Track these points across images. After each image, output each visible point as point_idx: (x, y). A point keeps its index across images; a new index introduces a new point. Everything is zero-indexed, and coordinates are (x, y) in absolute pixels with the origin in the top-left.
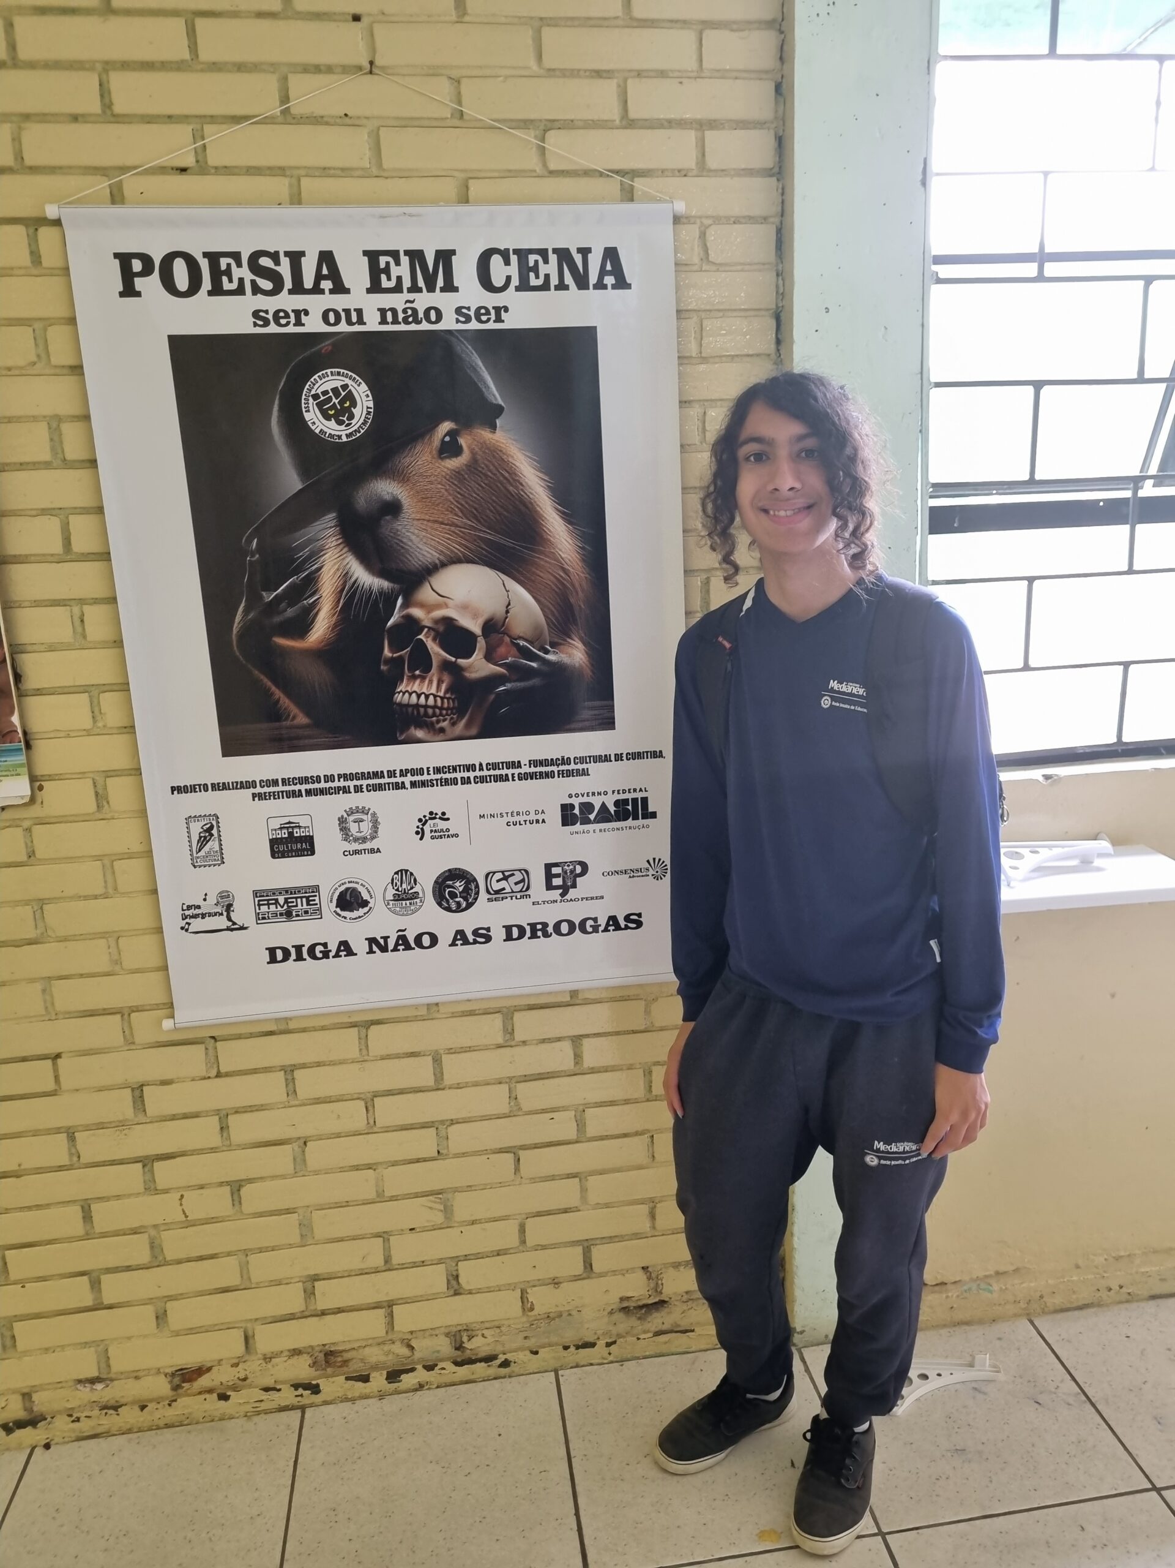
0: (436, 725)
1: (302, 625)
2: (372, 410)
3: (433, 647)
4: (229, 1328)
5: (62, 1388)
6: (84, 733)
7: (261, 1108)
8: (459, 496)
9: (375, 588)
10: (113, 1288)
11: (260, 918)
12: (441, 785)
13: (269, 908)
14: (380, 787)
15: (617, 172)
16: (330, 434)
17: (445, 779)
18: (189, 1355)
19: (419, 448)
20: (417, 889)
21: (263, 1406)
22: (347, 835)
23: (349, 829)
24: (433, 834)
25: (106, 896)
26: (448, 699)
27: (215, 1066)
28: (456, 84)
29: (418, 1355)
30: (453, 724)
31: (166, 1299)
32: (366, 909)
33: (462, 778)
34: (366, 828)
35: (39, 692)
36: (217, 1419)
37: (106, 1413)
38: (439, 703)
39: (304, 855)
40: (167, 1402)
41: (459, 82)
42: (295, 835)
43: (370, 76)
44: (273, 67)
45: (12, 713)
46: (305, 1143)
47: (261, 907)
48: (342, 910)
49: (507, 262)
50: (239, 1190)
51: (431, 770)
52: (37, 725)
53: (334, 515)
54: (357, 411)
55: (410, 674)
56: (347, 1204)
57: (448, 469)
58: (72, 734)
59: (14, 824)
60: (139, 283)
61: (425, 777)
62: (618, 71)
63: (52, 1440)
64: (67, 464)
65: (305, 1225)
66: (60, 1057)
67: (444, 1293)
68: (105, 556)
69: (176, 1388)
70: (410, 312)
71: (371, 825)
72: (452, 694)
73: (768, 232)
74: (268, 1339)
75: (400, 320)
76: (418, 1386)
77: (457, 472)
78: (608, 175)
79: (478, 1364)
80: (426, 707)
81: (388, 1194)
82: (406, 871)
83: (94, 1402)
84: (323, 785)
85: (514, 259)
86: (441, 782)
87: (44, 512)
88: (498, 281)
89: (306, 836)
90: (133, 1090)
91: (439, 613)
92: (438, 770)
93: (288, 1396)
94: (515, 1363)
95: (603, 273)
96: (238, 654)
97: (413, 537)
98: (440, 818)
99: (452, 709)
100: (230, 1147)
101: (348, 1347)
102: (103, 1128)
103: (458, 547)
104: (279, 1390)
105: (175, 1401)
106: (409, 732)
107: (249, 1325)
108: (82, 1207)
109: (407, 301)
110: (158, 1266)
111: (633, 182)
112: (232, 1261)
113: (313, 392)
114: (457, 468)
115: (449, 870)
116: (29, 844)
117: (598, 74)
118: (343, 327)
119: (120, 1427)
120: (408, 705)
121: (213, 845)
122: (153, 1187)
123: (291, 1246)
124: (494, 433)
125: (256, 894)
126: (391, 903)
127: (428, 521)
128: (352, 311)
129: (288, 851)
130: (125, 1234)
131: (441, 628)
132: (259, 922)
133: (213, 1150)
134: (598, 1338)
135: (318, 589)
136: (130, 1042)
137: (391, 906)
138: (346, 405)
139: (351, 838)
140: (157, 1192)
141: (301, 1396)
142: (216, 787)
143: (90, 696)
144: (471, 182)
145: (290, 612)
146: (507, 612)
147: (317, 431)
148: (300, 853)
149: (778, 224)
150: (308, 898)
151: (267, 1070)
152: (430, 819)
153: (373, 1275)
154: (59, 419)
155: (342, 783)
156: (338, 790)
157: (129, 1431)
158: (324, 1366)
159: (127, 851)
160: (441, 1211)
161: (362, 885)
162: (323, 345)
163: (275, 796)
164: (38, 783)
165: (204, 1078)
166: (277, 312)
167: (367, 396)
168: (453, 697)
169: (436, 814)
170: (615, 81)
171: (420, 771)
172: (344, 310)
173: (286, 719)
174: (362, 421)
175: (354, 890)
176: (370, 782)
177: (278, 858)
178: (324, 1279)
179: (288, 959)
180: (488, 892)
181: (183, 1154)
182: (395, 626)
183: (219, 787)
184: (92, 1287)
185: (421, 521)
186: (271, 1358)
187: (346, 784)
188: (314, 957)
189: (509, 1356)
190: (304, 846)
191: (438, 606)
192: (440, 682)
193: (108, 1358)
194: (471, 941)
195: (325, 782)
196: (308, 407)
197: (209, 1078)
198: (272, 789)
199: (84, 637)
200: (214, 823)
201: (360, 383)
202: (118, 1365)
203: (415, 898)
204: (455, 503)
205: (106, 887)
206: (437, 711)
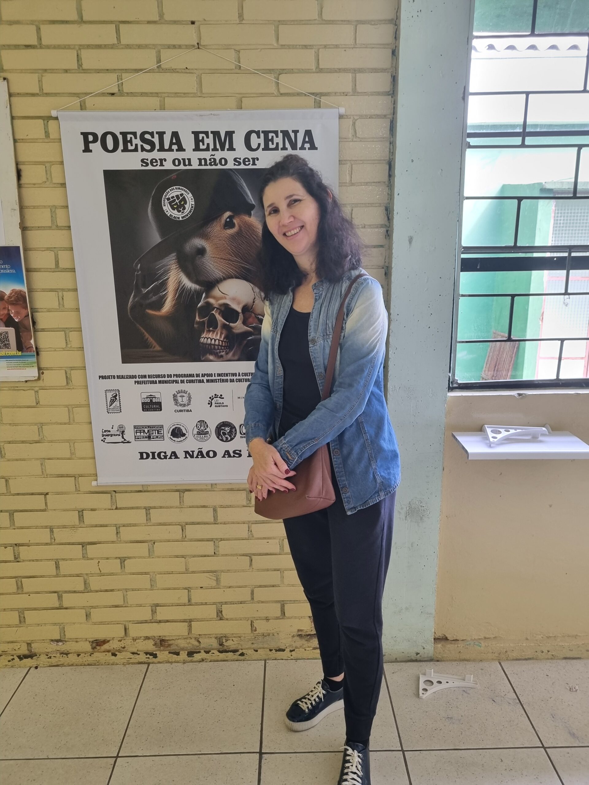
0: (219, 353)
1: (159, 305)
2: (194, 206)
3: (219, 318)
4: (118, 624)
5: (44, 642)
6: (62, 349)
7: (135, 525)
8: (233, 247)
9: (193, 289)
10: (68, 600)
11: (136, 438)
12: (221, 382)
13: (141, 434)
14: (192, 381)
15: (313, 94)
16: (174, 216)
17: (222, 379)
18: (100, 633)
19: (215, 224)
20: (208, 430)
21: (131, 661)
22: (177, 402)
23: (178, 400)
24: (216, 404)
25: (69, 423)
26: (225, 342)
27: (115, 504)
28: (238, 53)
29: (202, 646)
30: (227, 354)
31: (91, 608)
32: (184, 438)
33: (230, 379)
34: (185, 400)
35: (43, 330)
36: (110, 664)
37: (63, 656)
38: (221, 344)
39: (157, 411)
40: (89, 654)
41: (239, 52)
42: (153, 401)
43: (198, 49)
44: (154, 46)
45: (31, 339)
46: (154, 543)
47: (137, 433)
48: (173, 437)
49: (259, 137)
50: (124, 562)
51: (216, 374)
52: (42, 345)
53: (175, 254)
54: (187, 206)
55: (207, 330)
56: (172, 573)
57: (228, 234)
58: (57, 350)
59: (31, 389)
60: (91, 146)
61: (213, 378)
62: (316, 45)
63: (39, 665)
64: (58, 228)
65: (153, 580)
66: (48, 494)
67: (215, 618)
68: (73, 270)
69: (93, 648)
70: (212, 160)
71: (187, 398)
72: (227, 340)
73: (386, 123)
74: (135, 631)
75: (208, 164)
76: (201, 660)
77: (232, 236)
78: (309, 95)
79: (229, 653)
80: (214, 345)
81: (190, 570)
82: (203, 421)
83: (58, 650)
84: (166, 379)
85: (262, 135)
86: (221, 381)
87: (48, 249)
88: (254, 145)
89: (158, 402)
90: (79, 512)
91: (222, 302)
92: (219, 375)
93: (142, 657)
94: (246, 654)
95: (304, 142)
96: (130, 316)
97: (211, 266)
98: (220, 397)
99: (226, 347)
100: (120, 542)
101: (171, 638)
102: (65, 528)
103: (231, 271)
104: (139, 654)
105: (93, 654)
106: (207, 356)
107: (127, 623)
108: (56, 562)
109: (212, 155)
110: (88, 592)
111: (320, 99)
112: (120, 593)
113: (167, 197)
114: (232, 234)
115: (223, 422)
116: (37, 398)
117: (305, 47)
118: (182, 167)
119: (68, 663)
120: (206, 344)
121: (116, 403)
122: (86, 557)
123: (146, 589)
124: (250, 217)
125: (135, 427)
126: (196, 435)
127: (218, 258)
128: (186, 159)
129: (150, 409)
130: (73, 576)
131: (223, 309)
132: (136, 440)
133: (113, 542)
134: (286, 648)
135: (166, 288)
136: (77, 490)
137: (196, 437)
138: (182, 203)
139: (178, 404)
140: (89, 559)
141: (149, 658)
142: (119, 377)
143: (65, 333)
144: (243, 99)
145: (154, 298)
146: (254, 302)
147: (169, 215)
148: (155, 410)
149: (392, 119)
150: (158, 430)
151: (137, 508)
152: (215, 397)
153: (183, 606)
154: (55, 207)
155: (175, 379)
156: (173, 382)
157: (72, 665)
158: (159, 646)
159: (79, 404)
160: (215, 580)
161: (183, 426)
162: (172, 175)
163: (145, 383)
164: (42, 371)
165: (110, 509)
166: (152, 160)
167: (192, 199)
168: (227, 341)
169: (218, 395)
170: (314, 50)
171: (211, 375)
172: (182, 159)
173: (151, 348)
174: (189, 211)
175: (179, 428)
176: (188, 379)
177: (145, 411)
178: (161, 606)
179: (148, 458)
180: (241, 434)
181: (100, 543)
182: (201, 307)
183: (120, 377)
184: (59, 599)
185: (214, 258)
186: (136, 639)
187: (177, 379)
188: (160, 458)
189: (244, 651)
190: (157, 406)
191: (221, 298)
192: (221, 334)
193: (65, 631)
194: (232, 456)
195: (167, 377)
196: (165, 204)
197: (112, 509)
198: (143, 379)
199: (64, 306)
200: (118, 393)
201: (189, 193)
202: (69, 634)
203: (207, 434)
204: (231, 250)
205: (69, 419)
206: (220, 347)
